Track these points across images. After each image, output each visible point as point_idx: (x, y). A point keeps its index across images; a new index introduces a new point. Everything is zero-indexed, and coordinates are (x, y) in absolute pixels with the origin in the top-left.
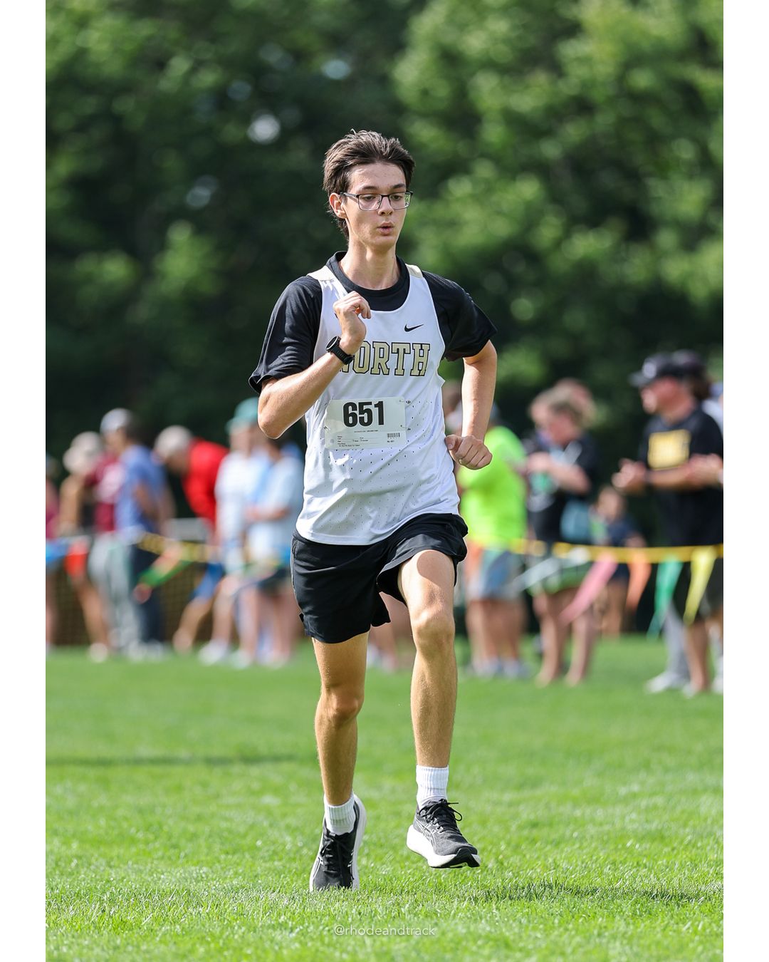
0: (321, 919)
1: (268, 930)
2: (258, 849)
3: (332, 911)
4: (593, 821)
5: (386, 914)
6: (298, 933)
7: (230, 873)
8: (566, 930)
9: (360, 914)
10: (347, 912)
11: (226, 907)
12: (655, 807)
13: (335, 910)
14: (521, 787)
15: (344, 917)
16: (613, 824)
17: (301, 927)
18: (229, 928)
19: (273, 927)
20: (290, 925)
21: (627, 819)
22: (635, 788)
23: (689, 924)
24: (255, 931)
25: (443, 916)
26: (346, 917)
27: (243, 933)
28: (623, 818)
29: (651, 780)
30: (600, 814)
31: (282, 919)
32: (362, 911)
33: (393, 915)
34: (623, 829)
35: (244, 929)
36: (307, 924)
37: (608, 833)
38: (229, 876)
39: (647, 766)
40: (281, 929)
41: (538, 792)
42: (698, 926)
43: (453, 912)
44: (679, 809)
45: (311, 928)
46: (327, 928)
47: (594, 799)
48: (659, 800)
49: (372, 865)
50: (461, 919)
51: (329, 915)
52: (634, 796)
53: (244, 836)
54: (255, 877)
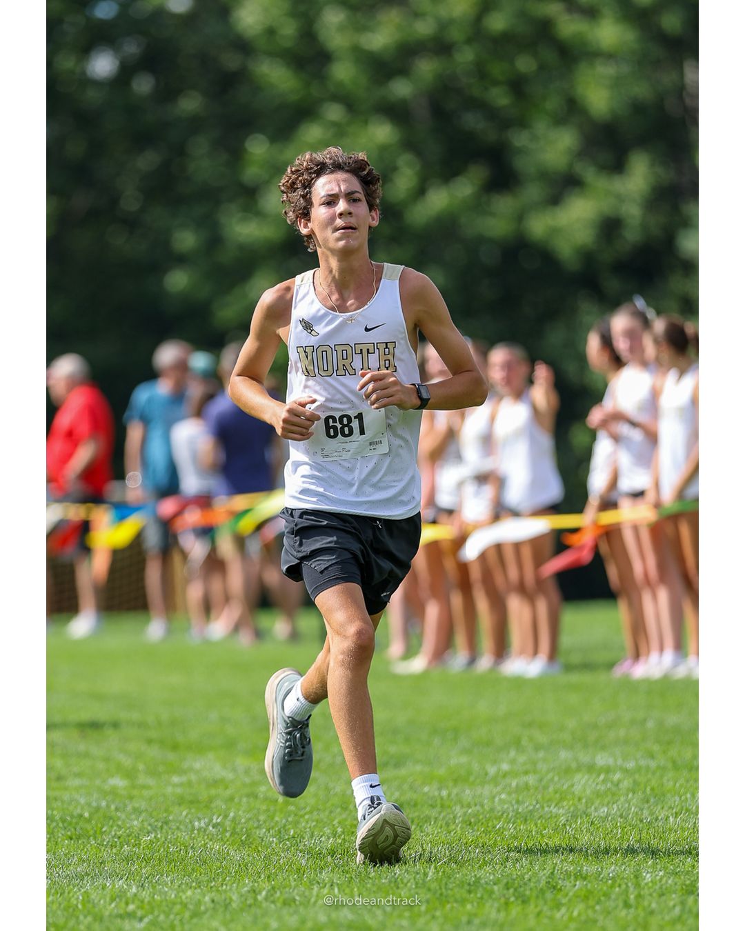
0: (172, 908)
1: (116, 919)
3: (184, 898)
4: (460, 802)
5: (241, 902)
6: (147, 922)
8: (434, 917)
11: (71, 895)
13: (186, 898)
15: (197, 905)
16: (482, 806)
17: (151, 917)
18: (74, 919)
19: (121, 916)
20: (139, 915)
21: (497, 799)
22: (505, 767)
23: (563, 910)
24: (102, 921)
25: (302, 904)
26: (199, 905)
27: (89, 922)
28: (494, 797)
29: (522, 759)
31: (131, 907)
33: (248, 902)
34: (492, 810)
35: (89, 919)
36: (157, 913)
37: (476, 815)
39: (517, 743)
40: (129, 919)
41: (403, 772)
42: (572, 912)
43: (313, 900)
44: (551, 789)
45: (162, 917)
48: (531, 780)
53: (89, 821)
54: (101, 863)
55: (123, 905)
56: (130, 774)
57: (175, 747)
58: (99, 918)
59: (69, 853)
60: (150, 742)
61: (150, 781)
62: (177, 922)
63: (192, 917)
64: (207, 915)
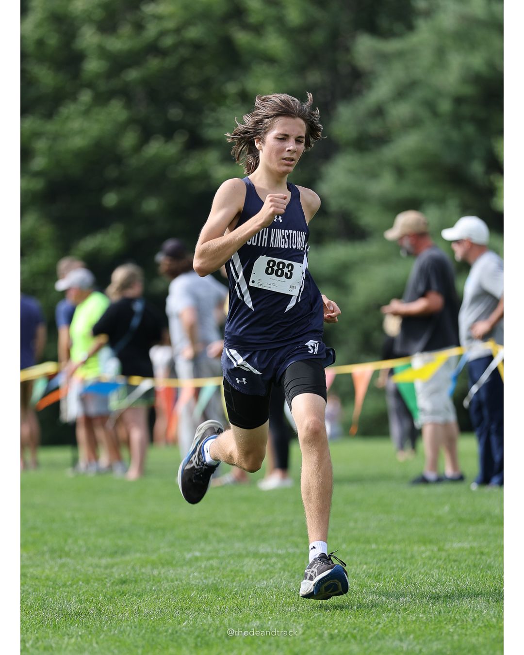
12: (212, 568)
14: (114, 554)
30: (172, 573)
47: (168, 563)
50: (70, 651)
52: (197, 559)
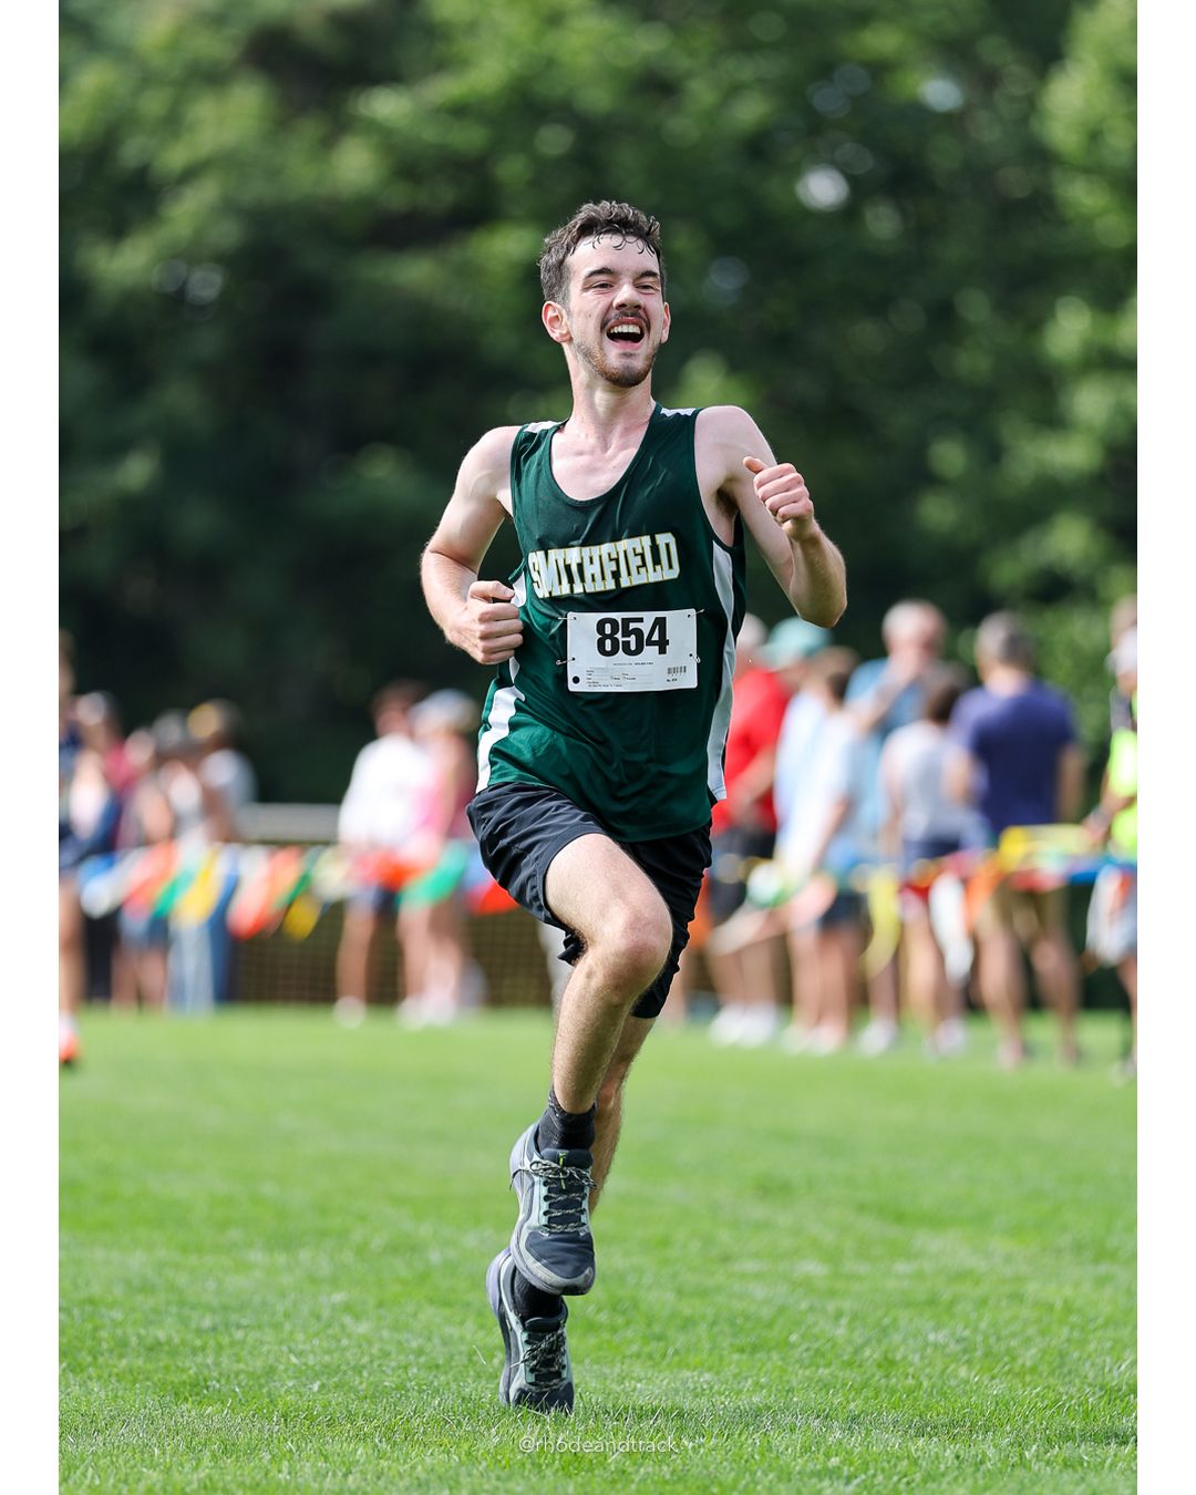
0: (895, 1465)
1: (810, 1478)
2: (793, 1346)
3: (913, 1451)
5: (1000, 1459)
6: (858, 1485)
7: (747, 1385)
9: (958, 1457)
10: (937, 1453)
11: (743, 1438)
13: (916, 1450)
15: (933, 1463)
17: (863, 1477)
18: (747, 1475)
19: (819, 1475)
20: (846, 1473)
24: (789, 1480)
25: (1092, 1466)
26: (936, 1462)
27: (771, 1482)
31: (834, 1461)
32: (962, 1453)
33: (1012, 1461)
35: (771, 1476)
36: (871, 1472)
38: (745, 1389)
40: (830, 1478)
43: (1108, 1461)
45: (880, 1478)
46: (905, 1480)
49: (976, 1379)
51: (908, 1457)
53: (770, 1325)
54: (788, 1391)
55: (821, 1457)
56: (833, 1257)
57: (900, 1218)
58: (785, 1476)
59: (739, 1374)
60: (862, 1208)
61: (863, 1268)
62: (902, 1486)
63: (925, 1481)
64: (948, 1479)
